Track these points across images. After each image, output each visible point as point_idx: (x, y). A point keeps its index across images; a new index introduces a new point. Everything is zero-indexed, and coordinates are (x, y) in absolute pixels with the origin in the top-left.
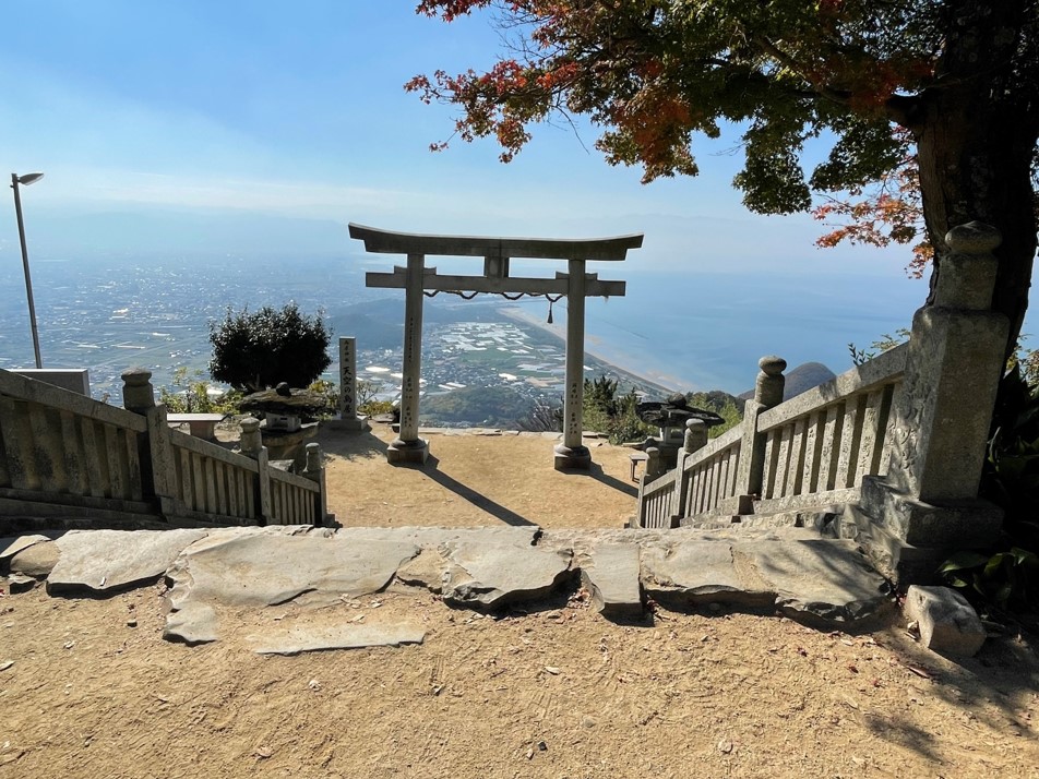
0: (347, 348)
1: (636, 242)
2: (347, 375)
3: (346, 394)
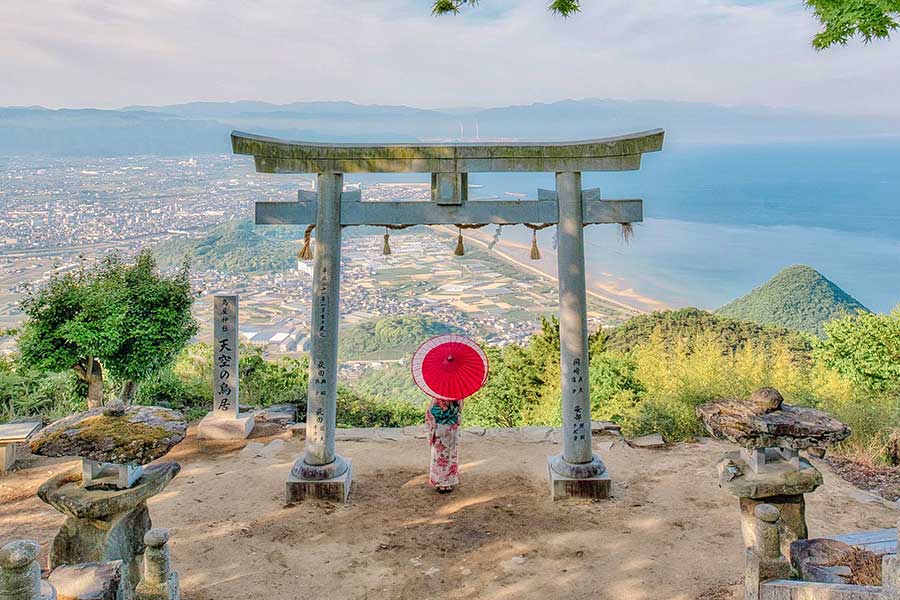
2: (225, 352)
3: (222, 381)
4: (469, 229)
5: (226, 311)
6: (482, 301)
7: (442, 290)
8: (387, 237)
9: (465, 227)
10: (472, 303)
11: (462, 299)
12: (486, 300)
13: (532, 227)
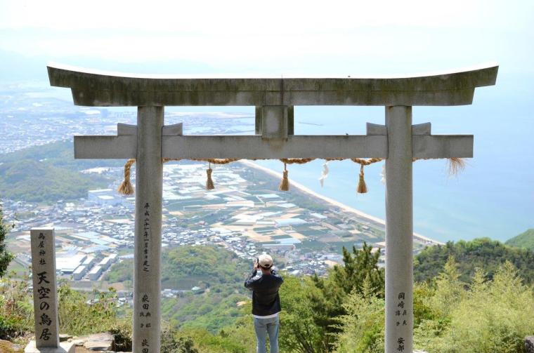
0: (41, 245)
1: (487, 76)
2: (44, 284)
3: (42, 312)
4: (294, 164)
5: (43, 245)
6: (275, 231)
7: (235, 220)
8: (209, 172)
9: (291, 162)
10: (264, 233)
11: (255, 229)
12: (280, 230)
13: (359, 162)
